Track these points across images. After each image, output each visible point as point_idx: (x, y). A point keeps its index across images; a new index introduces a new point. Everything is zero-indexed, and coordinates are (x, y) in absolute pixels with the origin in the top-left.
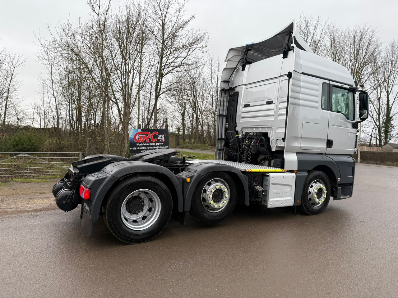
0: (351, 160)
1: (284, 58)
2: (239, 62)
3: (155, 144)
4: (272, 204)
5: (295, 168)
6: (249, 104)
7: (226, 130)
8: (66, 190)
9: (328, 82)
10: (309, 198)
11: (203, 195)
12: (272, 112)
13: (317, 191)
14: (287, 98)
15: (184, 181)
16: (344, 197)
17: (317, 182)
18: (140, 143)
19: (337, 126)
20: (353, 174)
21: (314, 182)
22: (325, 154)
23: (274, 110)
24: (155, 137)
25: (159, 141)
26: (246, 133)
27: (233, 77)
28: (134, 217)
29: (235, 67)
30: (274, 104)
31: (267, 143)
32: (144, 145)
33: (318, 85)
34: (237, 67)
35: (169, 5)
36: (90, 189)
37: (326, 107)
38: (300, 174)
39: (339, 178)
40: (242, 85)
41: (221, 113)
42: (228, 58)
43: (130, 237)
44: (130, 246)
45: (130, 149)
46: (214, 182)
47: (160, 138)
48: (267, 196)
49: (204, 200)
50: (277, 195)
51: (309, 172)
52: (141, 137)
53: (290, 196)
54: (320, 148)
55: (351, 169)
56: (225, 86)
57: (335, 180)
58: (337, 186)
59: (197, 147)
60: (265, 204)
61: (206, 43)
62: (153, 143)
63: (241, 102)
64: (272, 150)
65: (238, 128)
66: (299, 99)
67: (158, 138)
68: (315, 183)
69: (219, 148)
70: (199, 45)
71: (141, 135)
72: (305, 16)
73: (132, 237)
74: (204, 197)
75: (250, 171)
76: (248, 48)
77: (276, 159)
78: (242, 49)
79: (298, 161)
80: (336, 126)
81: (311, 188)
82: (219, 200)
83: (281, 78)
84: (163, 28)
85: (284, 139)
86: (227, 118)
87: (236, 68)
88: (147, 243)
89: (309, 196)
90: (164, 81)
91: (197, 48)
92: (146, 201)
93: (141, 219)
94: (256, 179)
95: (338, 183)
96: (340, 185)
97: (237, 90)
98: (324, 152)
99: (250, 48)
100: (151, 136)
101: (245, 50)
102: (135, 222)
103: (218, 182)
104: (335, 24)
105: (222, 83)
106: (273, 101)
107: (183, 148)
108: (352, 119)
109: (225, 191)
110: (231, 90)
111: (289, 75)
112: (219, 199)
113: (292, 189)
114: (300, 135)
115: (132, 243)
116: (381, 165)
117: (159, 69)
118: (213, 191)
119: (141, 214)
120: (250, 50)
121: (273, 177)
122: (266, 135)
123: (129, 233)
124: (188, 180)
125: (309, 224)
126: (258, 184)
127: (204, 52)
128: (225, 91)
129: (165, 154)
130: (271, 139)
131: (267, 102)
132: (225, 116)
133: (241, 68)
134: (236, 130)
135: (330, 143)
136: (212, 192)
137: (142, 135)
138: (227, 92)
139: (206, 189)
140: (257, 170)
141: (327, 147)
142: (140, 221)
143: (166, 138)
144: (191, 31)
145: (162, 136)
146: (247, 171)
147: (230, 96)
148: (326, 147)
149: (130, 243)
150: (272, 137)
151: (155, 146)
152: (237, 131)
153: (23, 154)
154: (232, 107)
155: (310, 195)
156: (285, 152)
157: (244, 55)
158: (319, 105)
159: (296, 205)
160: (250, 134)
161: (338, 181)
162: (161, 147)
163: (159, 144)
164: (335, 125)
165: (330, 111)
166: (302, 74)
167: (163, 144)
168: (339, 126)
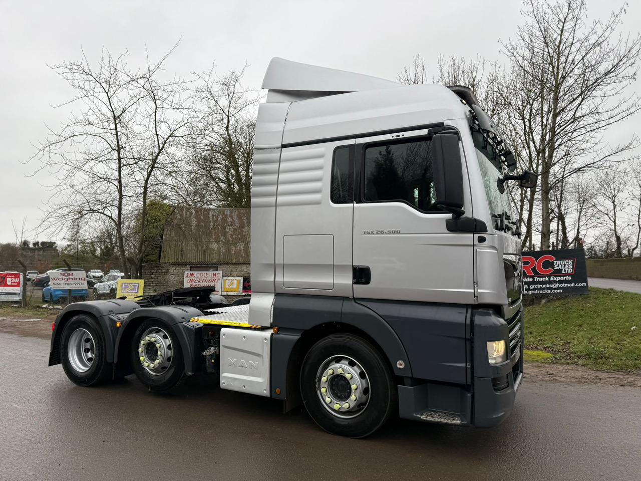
3: (549, 279)
4: (225, 381)
9: (351, 142)
19: (382, 233)
22: (352, 297)
24: (549, 264)
25: (558, 273)
33: (321, 157)
38: (281, 336)
39: (400, 362)
47: (560, 267)
50: (235, 368)
53: (261, 376)
54: (333, 285)
62: (545, 276)
67: (556, 267)
68: (338, 360)
75: (196, 320)
79: (276, 310)
98: (349, 295)
100: (536, 264)
118: (144, 343)
121: (225, 336)
124: (119, 324)
135: (362, 275)
140: (208, 321)
143: (579, 266)
145: (565, 262)
146: (192, 320)
151: (550, 282)
156: (253, 292)
158: (323, 196)
161: (400, 368)
162: (564, 285)
163: (558, 279)
164: (375, 232)
165: (357, 203)
166: (283, 149)
167: (570, 278)
168: (389, 233)
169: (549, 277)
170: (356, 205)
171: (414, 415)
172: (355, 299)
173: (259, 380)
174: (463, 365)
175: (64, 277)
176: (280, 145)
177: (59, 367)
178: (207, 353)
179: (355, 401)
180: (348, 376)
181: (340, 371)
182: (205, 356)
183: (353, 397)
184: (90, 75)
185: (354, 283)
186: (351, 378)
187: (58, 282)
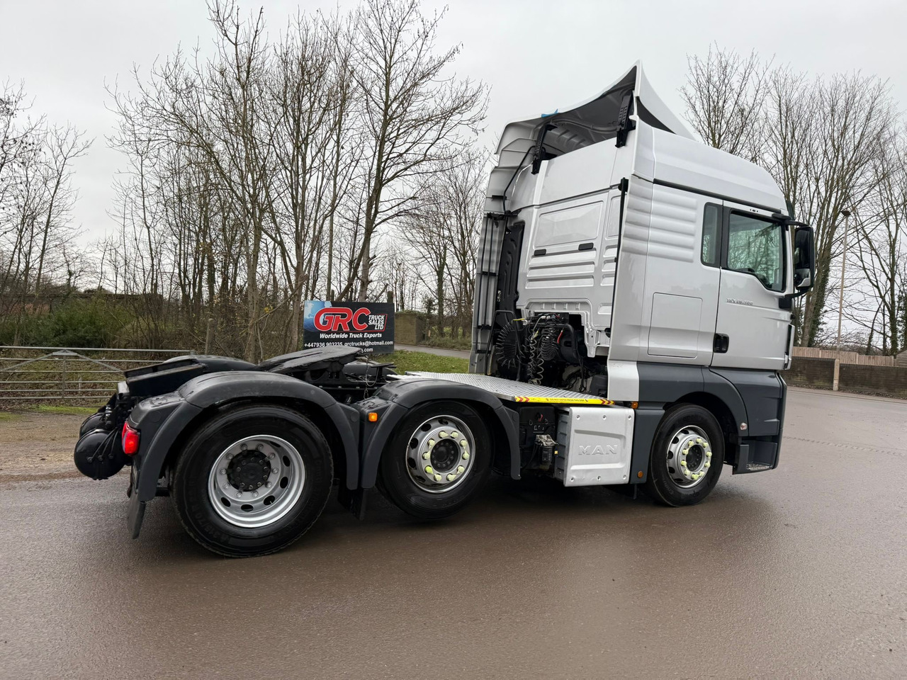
0: (775, 382)
1: (618, 145)
2: (527, 154)
3: (363, 336)
4: (574, 477)
5: (635, 397)
6: (545, 250)
7: (497, 306)
8: (97, 432)
9: (719, 202)
10: (669, 467)
11: (409, 453)
12: (589, 269)
13: (686, 452)
14: (617, 238)
15: (363, 418)
16: (756, 469)
17: (690, 432)
18: (328, 333)
19: (740, 303)
20: (780, 415)
21: (682, 432)
22: (710, 366)
23: (593, 263)
24: (364, 319)
25: (371, 329)
26: (536, 314)
27: (513, 189)
28: (247, 498)
29: (519, 165)
30: (595, 250)
31: (579, 339)
32: (338, 336)
33: (693, 208)
34: (524, 165)
35: (403, 25)
36: (139, 430)
37: (714, 258)
38: (644, 411)
39: (743, 424)
40: (533, 206)
41: (485, 268)
42: (503, 146)
43: (229, 543)
44: (226, 562)
45: (306, 345)
46: (438, 423)
47: (373, 323)
48: (564, 459)
49: (413, 463)
50: (587, 457)
51: (668, 407)
52: (330, 319)
53: (622, 460)
54: (697, 353)
55: (775, 403)
56: (496, 208)
57: (735, 427)
58: (740, 441)
59: (465, 345)
60: (560, 478)
61: (483, 111)
62: (358, 333)
63: (530, 244)
64: (589, 356)
65: (521, 304)
66: (646, 240)
67: (370, 323)
68: (685, 432)
69: (479, 348)
70: (467, 115)
71: (330, 314)
72: (722, 51)
73: (232, 541)
74: (412, 456)
75: (524, 400)
76: (548, 123)
77: (596, 376)
78: (535, 126)
79: (640, 381)
80: (737, 303)
81: (674, 445)
82: (447, 465)
83: (611, 191)
84: (387, 74)
85: (608, 331)
86: (498, 280)
87: (520, 168)
88: (271, 557)
89: (670, 463)
90: (385, 193)
91: (463, 123)
92: (276, 463)
93: (262, 502)
94: (540, 420)
95: (741, 435)
96: (748, 439)
97: (521, 216)
98: (707, 363)
99: (551, 123)
100: (353, 317)
101: (540, 128)
102: (247, 508)
103: (447, 423)
104: (789, 70)
105: (489, 200)
106: (592, 244)
107: (433, 346)
108: (780, 290)
109: (463, 444)
110: (509, 216)
111: (624, 185)
112: (449, 462)
113: (624, 446)
114: (646, 323)
115: (233, 556)
116: (886, 396)
117: (375, 167)
118: (433, 443)
119: (263, 492)
120: (551, 128)
121: (578, 417)
122: (576, 320)
123: (227, 533)
124: (373, 417)
125: (661, 526)
126: (545, 431)
127: (478, 132)
128: (495, 219)
129: (333, 358)
130: (586, 330)
131: (580, 245)
132: (494, 275)
133: (531, 166)
134: (518, 307)
135: (721, 343)
136: (431, 447)
137: (333, 314)
138: (501, 222)
139: (418, 438)
140: (543, 400)
141: (715, 351)
142: (260, 507)
143: (389, 323)
144: (449, 83)
145: (378, 317)
146: (518, 400)
147: (507, 230)
148: (712, 350)
149: (230, 556)
150: (589, 326)
151: (363, 340)
152: (520, 310)
153: (65, 351)
154: (509, 256)
155: (671, 461)
156: (610, 360)
157: (539, 138)
158: (695, 254)
159: (635, 481)
160: (542, 317)
161: (742, 430)
162: (375, 343)
163: (371, 336)
165: (723, 269)
167: (381, 335)
169: (363, 333)
172: (710, 368)
173: (618, 466)
174: (776, 420)
176: (652, 180)
180: (703, 445)
183: (706, 465)
186: (705, 447)
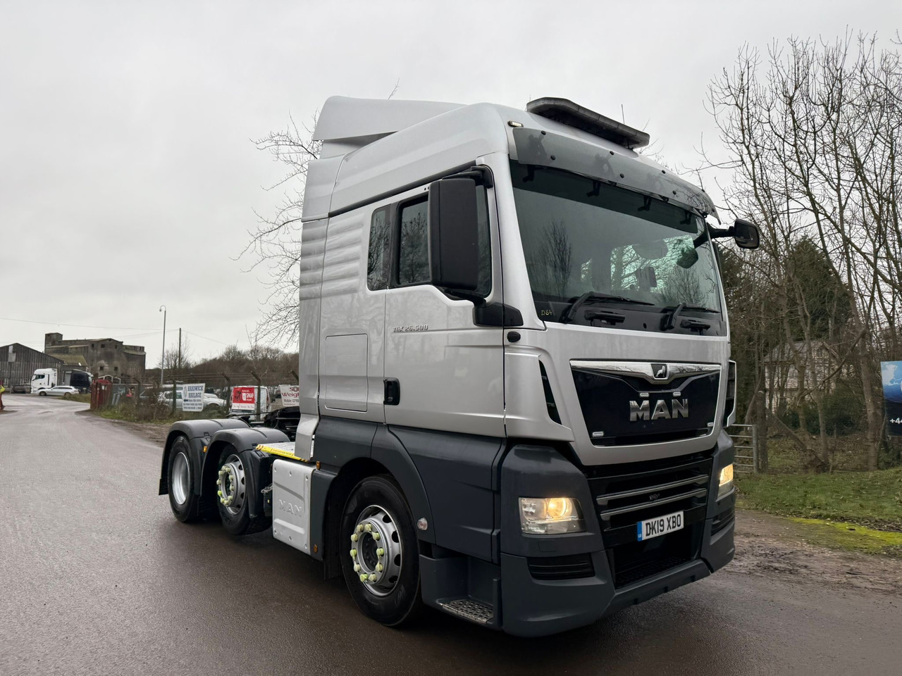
4: (276, 530)
9: (388, 201)
19: (411, 330)
33: (360, 226)
38: (322, 474)
39: (423, 520)
50: (284, 513)
53: (302, 525)
54: (368, 406)
66: (321, 281)
80: (406, 331)
95: (420, 536)
121: (275, 469)
124: (205, 449)
135: (392, 392)
146: (257, 447)
148: (383, 402)
158: (360, 281)
159: (313, 555)
161: (420, 530)
164: (404, 330)
165: (389, 288)
166: (331, 219)
168: (417, 331)
170: (388, 291)
171: (437, 602)
172: (388, 426)
173: (301, 531)
174: (488, 531)
175: (294, 392)
176: (327, 215)
177: (167, 496)
178: (265, 491)
179: (381, 572)
180: (375, 535)
181: (368, 527)
182: (263, 494)
183: (378, 567)
184: (300, 145)
185: (386, 402)
186: (378, 539)
187: (288, 398)
